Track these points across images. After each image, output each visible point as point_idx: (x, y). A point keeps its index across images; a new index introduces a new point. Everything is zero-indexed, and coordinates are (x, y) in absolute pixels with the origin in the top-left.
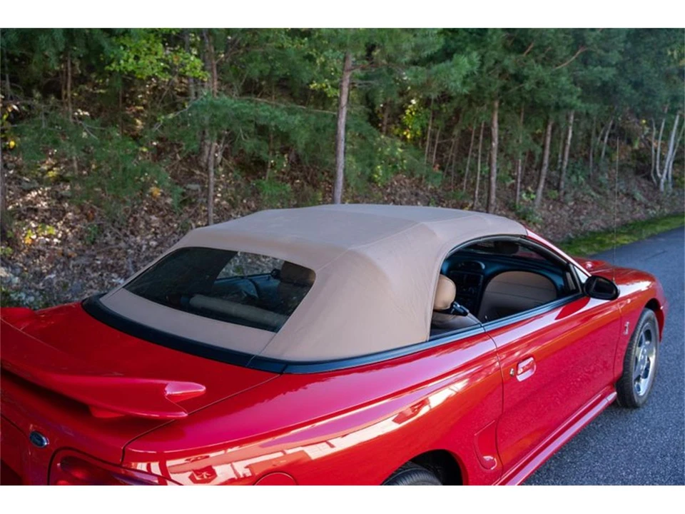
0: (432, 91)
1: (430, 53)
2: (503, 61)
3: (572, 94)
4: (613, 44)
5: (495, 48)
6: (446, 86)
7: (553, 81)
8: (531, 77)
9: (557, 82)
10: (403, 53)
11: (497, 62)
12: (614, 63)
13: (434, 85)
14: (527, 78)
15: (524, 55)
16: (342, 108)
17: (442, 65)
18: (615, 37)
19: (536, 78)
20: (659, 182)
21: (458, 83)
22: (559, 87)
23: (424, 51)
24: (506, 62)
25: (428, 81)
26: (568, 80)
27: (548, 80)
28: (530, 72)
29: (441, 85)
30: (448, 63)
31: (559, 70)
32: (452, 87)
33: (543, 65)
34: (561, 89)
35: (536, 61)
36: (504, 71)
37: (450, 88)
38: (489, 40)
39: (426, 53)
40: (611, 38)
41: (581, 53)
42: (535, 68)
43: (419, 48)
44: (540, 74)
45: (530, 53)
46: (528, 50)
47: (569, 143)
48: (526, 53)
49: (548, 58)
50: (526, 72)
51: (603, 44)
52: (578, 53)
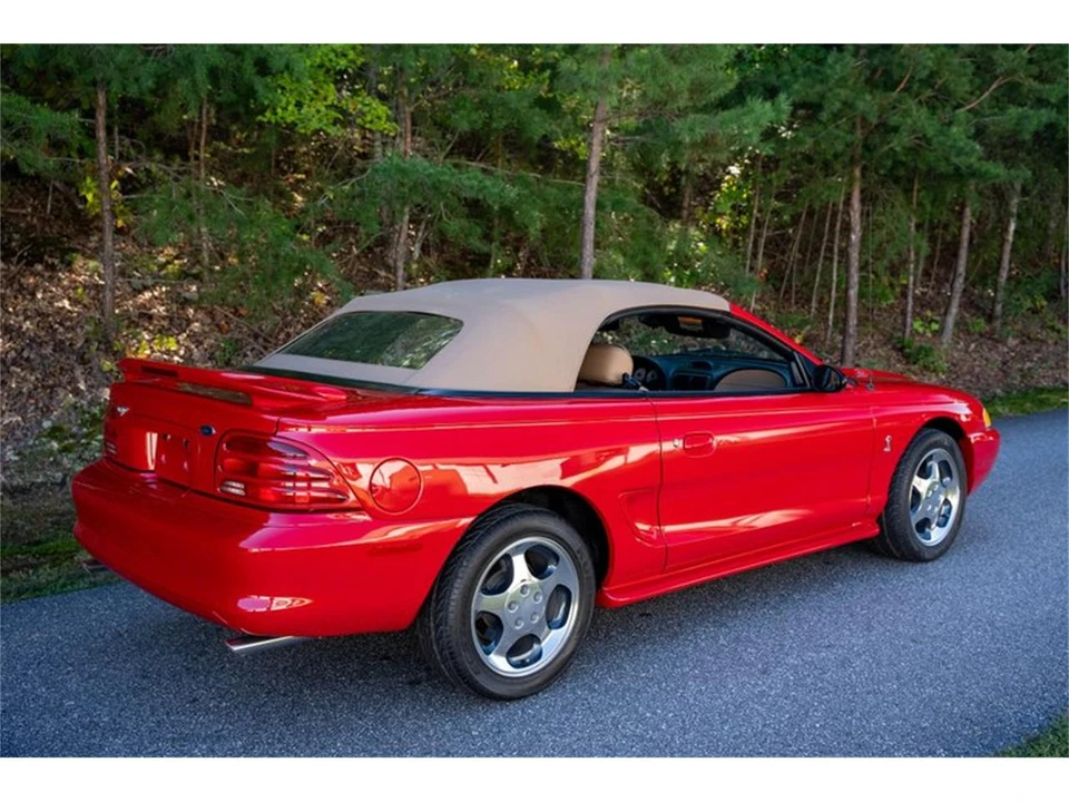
1: (717, 95)
2: (855, 103)
3: (967, 154)
4: (1054, 69)
5: (840, 84)
7: (940, 132)
8: (903, 128)
9: (945, 136)
10: (674, 96)
11: (846, 105)
12: (1052, 101)
14: (896, 129)
15: (895, 94)
16: (592, 176)
17: (731, 112)
18: (1055, 58)
19: (914, 132)
22: (948, 143)
23: (709, 93)
24: (859, 105)
25: (712, 136)
26: (966, 131)
28: (903, 121)
30: (739, 110)
31: (954, 116)
33: (931, 107)
35: (919, 103)
36: (863, 119)
39: (712, 95)
40: (1047, 60)
41: (1000, 87)
42: (914, 112)
43: (698, 88)
44: (919, 124)
45: (906, 89)
46: (902, 86)
47: (1010, 238)
48: (898, 90)
49: (940, 97)
50: (894, 120)
51: (1035, 70)
52: (994, 86)
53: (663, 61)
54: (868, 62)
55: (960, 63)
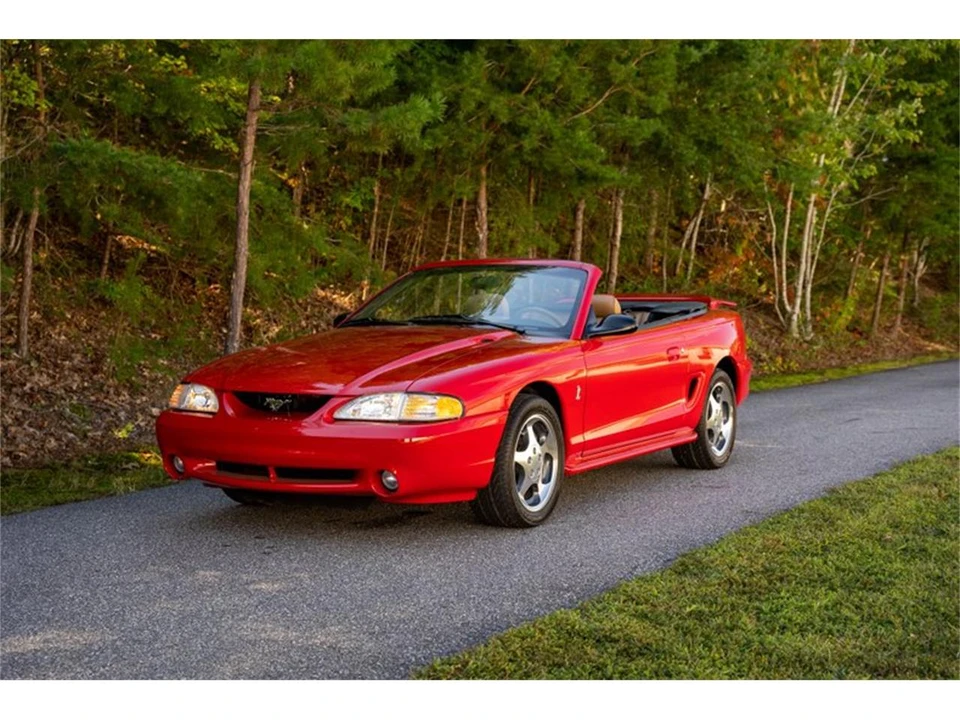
0: (378, 144)
1: (376, 90)
2: (488, 104)
3: (592, 157)
4: (657, 83)
5: (475, 85)
6: (399, 138)
7: (565, 135)
8: (532, 129)
9: (571, 138)
10: (339, 90)
11: (480, 105)
12: (658, 112)
13: (382, 137)
14: (526, 130)
15: (522, 96)
16: (246, 165)
17: (394, 109)
18: (658, 73)
19: (542, 132)
20: (790, 320)
21: (417, 135)
22: (575, 145)
23: (368, 88)
24: (493, 106)
25: (374, 129)
26: (589, 135)
27: (557, 134)
28: (531, 122)
29: (392, 136)
30: (402, 106)
31: (575, 120)
32: (408, 139)
33: (553, 111)
34: (577, 149)
35: (542, 105)
36: (492, 120)
37: (404, 140)
38: (465, 72)
39: (371, 90)
40: (652, 74)
41: (611, 95)
42: (539, 115)
43: (361, 82)
44: (546, 126)
45: (530, 92)
46: (527, 89)
47: (618, 244)
48: (524, 92)
49: (560, 101)
50: (524, 121)
51: (641, 82)
52: (607, 94)
53: (330, 55)
54: (497, 63)
55: (580, 70)
